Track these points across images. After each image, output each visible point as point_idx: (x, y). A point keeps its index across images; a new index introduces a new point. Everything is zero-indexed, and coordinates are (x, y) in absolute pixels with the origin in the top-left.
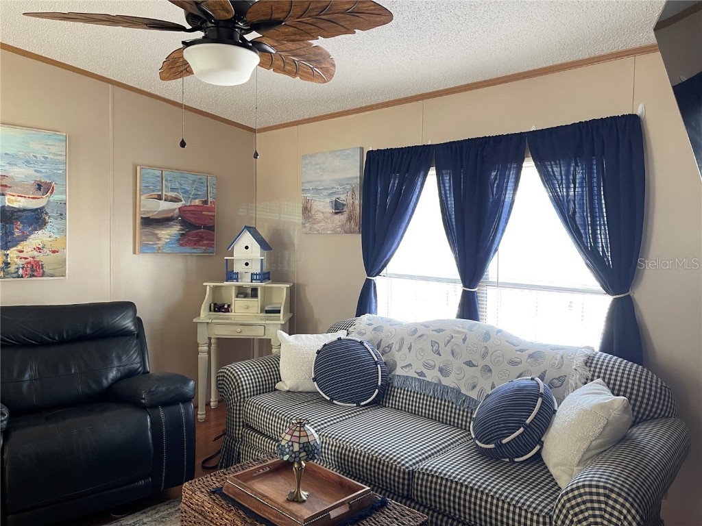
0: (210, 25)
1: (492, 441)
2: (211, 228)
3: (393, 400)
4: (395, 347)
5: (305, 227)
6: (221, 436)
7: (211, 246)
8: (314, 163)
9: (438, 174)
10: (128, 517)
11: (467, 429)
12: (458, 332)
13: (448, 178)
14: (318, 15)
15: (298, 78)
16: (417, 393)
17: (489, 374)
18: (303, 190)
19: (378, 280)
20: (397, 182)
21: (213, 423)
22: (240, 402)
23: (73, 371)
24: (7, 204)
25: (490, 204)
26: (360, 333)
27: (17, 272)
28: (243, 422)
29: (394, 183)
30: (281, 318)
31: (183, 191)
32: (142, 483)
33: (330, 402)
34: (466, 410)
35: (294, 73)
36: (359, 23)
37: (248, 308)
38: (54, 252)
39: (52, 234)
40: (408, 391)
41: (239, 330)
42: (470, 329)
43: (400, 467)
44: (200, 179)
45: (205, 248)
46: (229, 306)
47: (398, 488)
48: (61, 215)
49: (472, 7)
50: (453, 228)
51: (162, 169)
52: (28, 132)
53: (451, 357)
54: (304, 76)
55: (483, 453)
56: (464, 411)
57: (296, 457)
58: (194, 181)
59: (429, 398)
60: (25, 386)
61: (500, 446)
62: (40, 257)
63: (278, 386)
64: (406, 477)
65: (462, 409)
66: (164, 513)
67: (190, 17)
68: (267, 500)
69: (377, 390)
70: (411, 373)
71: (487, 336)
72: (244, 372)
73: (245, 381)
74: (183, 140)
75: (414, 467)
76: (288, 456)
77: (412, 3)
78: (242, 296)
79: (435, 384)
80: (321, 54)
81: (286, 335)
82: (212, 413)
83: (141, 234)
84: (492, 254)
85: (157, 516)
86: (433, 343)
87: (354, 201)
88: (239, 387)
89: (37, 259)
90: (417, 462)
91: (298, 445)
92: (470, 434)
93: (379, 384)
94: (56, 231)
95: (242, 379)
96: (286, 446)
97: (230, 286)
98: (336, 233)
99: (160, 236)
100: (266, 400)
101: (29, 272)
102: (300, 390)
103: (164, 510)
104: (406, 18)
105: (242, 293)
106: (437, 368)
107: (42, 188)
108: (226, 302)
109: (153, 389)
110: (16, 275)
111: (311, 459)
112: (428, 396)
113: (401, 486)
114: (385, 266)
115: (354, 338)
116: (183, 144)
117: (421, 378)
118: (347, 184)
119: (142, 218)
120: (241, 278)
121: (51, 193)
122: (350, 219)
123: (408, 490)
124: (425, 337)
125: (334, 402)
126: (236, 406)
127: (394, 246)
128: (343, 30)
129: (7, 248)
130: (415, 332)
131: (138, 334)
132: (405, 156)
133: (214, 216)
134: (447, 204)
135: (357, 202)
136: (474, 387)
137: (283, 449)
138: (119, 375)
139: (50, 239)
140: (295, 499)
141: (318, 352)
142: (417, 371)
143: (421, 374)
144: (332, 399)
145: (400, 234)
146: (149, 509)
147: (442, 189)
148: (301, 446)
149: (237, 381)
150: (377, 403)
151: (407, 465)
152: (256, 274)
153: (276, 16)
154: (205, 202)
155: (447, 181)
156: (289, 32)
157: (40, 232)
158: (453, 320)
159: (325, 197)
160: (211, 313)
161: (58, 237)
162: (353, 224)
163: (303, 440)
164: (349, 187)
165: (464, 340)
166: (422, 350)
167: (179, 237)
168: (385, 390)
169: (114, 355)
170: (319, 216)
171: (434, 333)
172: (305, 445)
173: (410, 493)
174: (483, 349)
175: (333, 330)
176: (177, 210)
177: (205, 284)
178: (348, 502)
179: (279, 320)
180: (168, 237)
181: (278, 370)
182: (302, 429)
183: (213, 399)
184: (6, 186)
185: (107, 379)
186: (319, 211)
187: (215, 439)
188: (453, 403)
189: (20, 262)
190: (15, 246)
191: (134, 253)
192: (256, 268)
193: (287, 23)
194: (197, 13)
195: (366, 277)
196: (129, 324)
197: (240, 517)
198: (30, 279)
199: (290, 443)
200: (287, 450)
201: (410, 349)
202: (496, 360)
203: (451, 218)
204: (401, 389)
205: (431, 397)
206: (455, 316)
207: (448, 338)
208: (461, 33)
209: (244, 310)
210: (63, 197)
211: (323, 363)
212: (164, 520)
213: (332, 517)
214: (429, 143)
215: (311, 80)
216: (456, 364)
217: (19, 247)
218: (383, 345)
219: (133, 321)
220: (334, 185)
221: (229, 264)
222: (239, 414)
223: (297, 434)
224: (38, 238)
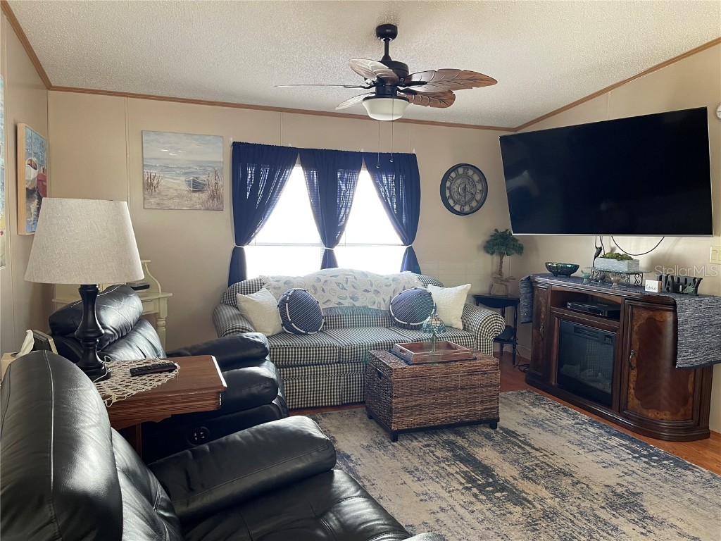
3: (326, 325)
17: (379, 294)
19: (246, 248)
29: (265, 171)
30: (160, 291)
31: (38, 155)
44: (42, 142)
53: (353, 290)
70: (332, 305)
86: (338, 284)
87: (217, 182)
98: (195, 209)
99: (32, 210)
117: (340, 306)
122: (212, 197)
125: (308, 333)
130: (320, 280)
135: (221, 183)
136: (374, 303)
142: (336, 303)
143: (340, 303)
144: (306, 331)
164: (210, 169)
166: (332, 289)
167: (37, 212)
170: (171, 193)
171: (333, 278)
180: (34, 212)
186: (170, 187)
195: (235, 245)
201: (323, 290)
204: (328, 316)
214: (290, 145)
216: (359, 293)
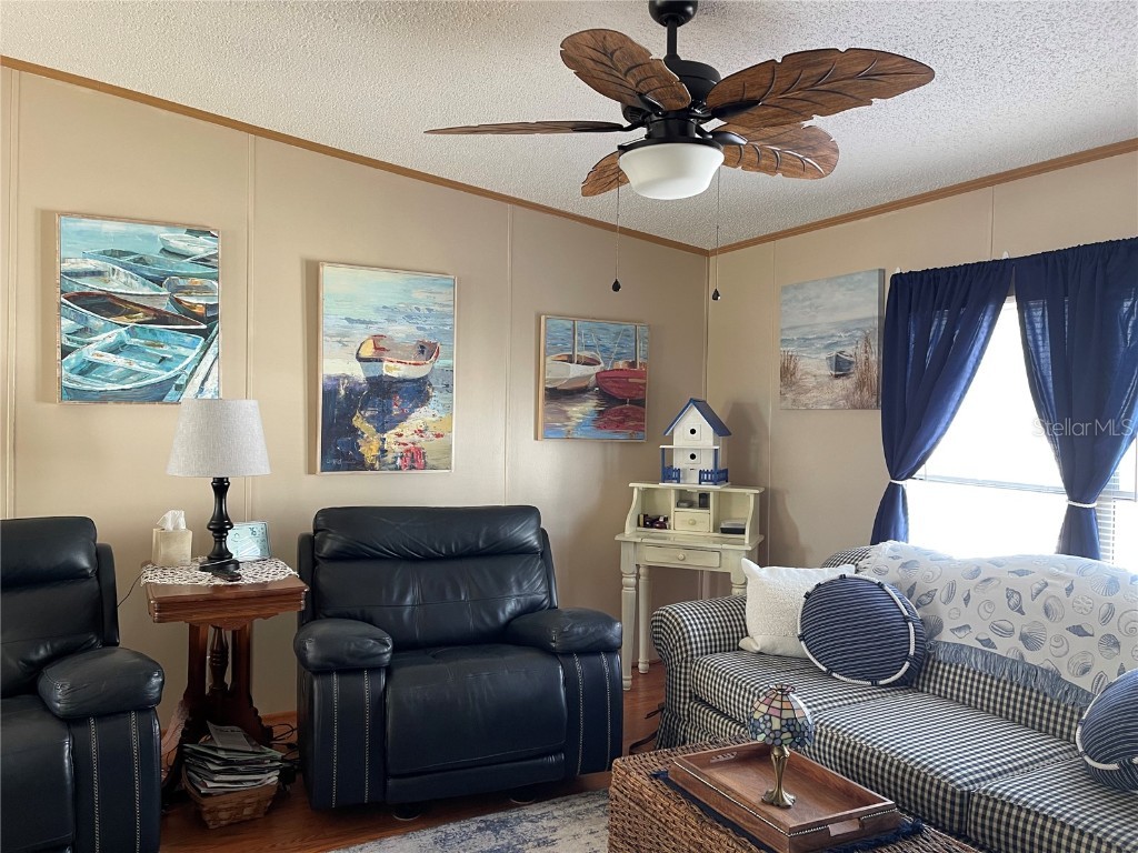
0: (655, 118)
1: (1114, 758)
2: (640, 403)
3: (935, 682)
4: (941, 595)
5: (785, 399)
6: (656, 712)
7: (639, 428)
8: (801, 297)
9: (1020, 308)
10: (533, 806)
11: (1069, 739)
12: (1058, 576)
13: (1040, 313)
14: (813, 86)
15: (780, 175)
16: (980, 674)
17: (1116, 651)
18: (782, 340)
19: (908, 485)
20: (944, 322)
21: (642, 695)
22: (686, 662)
23: (463, 598)
24: (385, 372)
25: (1120, 356)
26: (878, 571)
27: (395, 463)
28: (690, 692)
29: (939, 325)
30: (747, 541)
31: (602, 348)
32: (552, 759)
33: (828, 675)
34: (1070, 708)
35: (771, 170)
36: (879, 88)
37: (694, 523)
38: (438, 436)
39: (436, 412)
40: (962, 669)
41: (681, 556)
42: (1081, 572)
43: (946, 785)
44: (625, 330)
45: (631, 431)
46: (666, 519)
47: (943, 817)
48: (447, 386)
49: (1076, 35)
50: (1049, 400)
51: (573, 318)
52: (408, 276)
53: (1042, 618)
54: (789, 171)
55: (1097, 778)
56: (1066, 709)
57: (775, 739)
58: (618, 334)
59: (1001, 684)
60: (406, 613)
61: (1128, 767)
62: (422, 443)
63: (742, 643)
64: (957, 800)
65: (1063, 705)
66: (581, 807)
67: (629, 112)
68: (733, 795)
69: (907, 664)
70: (969, 640)
71: (1113, 584)
72: (691, 618)
73: (693, 630)
74: (616, 282)
75: (971, 787)
76: (764, 735)
77: (969, 41)
78: (685, 504)
79: (1014, 661)
80: (816, 138)
81: (755, 567)
82: (640, 680)
83: (547, 412)
84: (1124, 444)
85: (571, 810)
86: (1010, 593)
87: (870, 357)
88: (684, 639)
89: (418, 445)
90: (977, 781)
91: (778, 720)
92: (1076, 749)
93: (912, 652)
94: (440, 408)
95: (690, 628)
96: (761, 720)
97: (668, 489)
98: (838, 408)
99: (570, 414)
100: (724, 661)
101: (408, 462)
102: (778, 652)
103: (580, 804)
104: (960, 63)
105: (684, 500)
106: (1017, 634)
107: (426, 350)
108: (661, 512)
109: (566, 629)
110: (393, 466)
111: (798, 744)
112: (999, 681)
113: (947, 814)
114: (922, 462)
115: (867, 577)
116: (616, 287)
117: (986, 649)
118: (858, 329)
119: (546, 389)
120: (685, 478)
121: (436, 357)
122: (861, 385)
123: (960, 822)
124: (995, 582)
125: (834, 674)
126: (681, 667)
127: (939, 431)
128: (854, 101)
129: (385, 432)
130: (978, 574)
131: (543, 553)
132: (960, 279)
133: (644, 384)
134: (1039, 359)
135: (874, 358)
136: (1085, 671)
137: (757, 724)
138: (519, 608)
139: (434, 419)
140: (776, 802)
141: (808, 596)
142: (981, 638)
143: (988, 643)
144: (831, 670)
145: (951, 409)
146: (560, 799)
147: (1029, 332)
148: (784, 722)
149: (681, 629)
150: (906, 684)
151: (959, 782)
152: (707, 472)
153: (748, 95)
154: (633, 364)
155: (1039, 319)
156: (767, 114)
157: (422, 409)
158: (1049, 558)
159: (818, 351)
160: (639, 529)
161: (443, 416)
162: (866, 394)
163: (787, 714)
164: (859, 333)
165: (1069, 590)
166: (990, 603)
167: (596, 416)
168: (922, 664)
169: (512, 579)
170: (810, 382)
171: (1011, 576)
172: (790, 722)
173: (964, 827)
174: (1105, 608)
175: (831, 563)
176: (593, 378)
177: (631, 485)
178: (858, 816)
179: (743, 544)
180: (580, 415)
181: (744, 620)
182: (785, 699)
183: (642, 659)
184: (384, 349)
185: (504, 613)
186: (807, 373)
187: (649, 716)
188: (1045, 695)
189: (398, 449)
190: (393, 428)
191: (536, 439)
192: (707, 463)
193: (765, 102)
194: (640, 105)
195: (889, 480)
196: (531, 538)
197: (694, 812)
198: (409, 472)
199: (767, 717)
200: (763, 726)
201: (967, 600)
202: (1129, 626)
203: (1045, 383)
204: (951, 666)
205: (1005, 682)
206: (1055, 550)
207: (1037, 586)
208: (1058, 76)
209: (688, 526)
210: (450, 362)
211: (816, 613)
212: (580, 817)
213: (832, 834)
214: (1005, 256)
215: (800, 176)
216: (1053, 629)
217: (398, 430)
218: (918, 592)
219: (536, 533)
220: (833, 331)
221: (666, 455)
222: (685, 680)
223: (776, 704)
224: (421, 417)
